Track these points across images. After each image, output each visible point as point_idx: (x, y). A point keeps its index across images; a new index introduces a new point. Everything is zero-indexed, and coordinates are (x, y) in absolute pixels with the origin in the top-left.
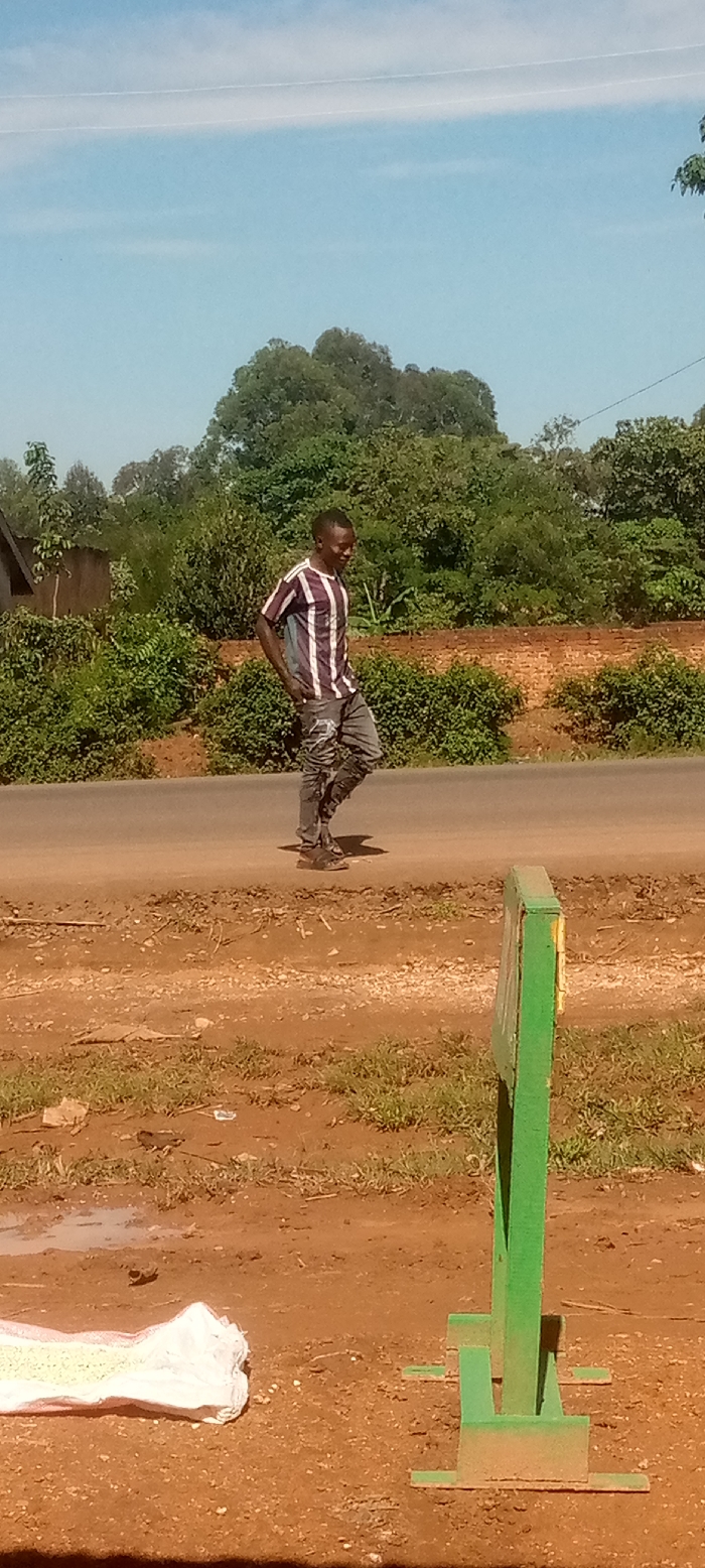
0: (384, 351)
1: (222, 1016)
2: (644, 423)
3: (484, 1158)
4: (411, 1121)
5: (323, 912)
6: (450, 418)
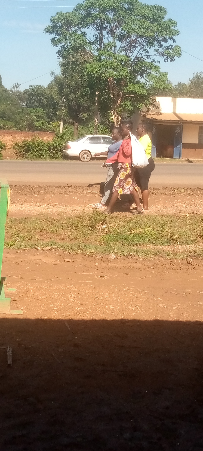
2: (36, 86)
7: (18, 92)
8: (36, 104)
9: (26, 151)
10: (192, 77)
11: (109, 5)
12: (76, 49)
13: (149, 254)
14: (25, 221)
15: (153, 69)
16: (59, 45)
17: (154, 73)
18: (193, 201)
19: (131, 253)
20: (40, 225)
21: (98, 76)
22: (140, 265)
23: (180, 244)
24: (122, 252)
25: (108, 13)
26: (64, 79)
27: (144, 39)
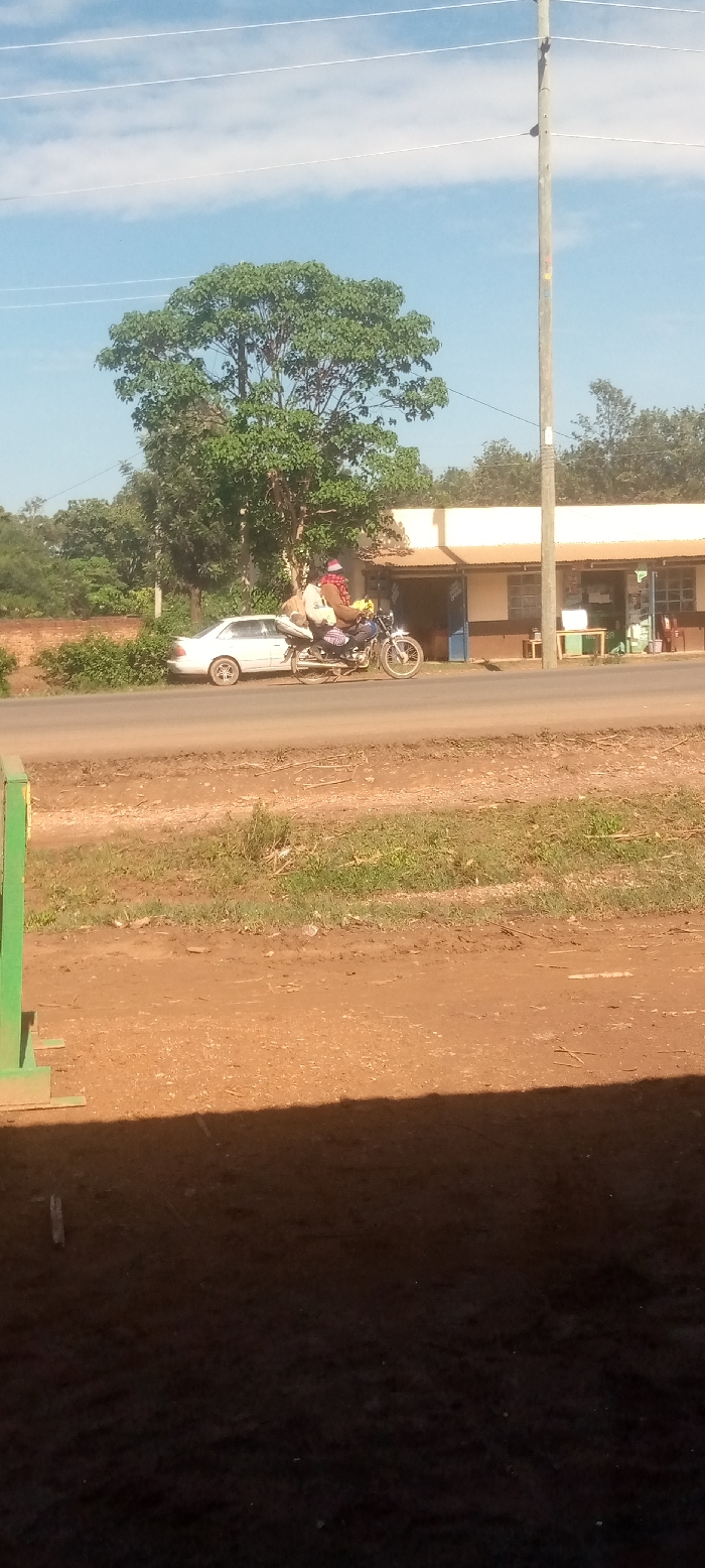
2: (84, 502)
7: (41, 519)
8: (89, 546)
9: (71, 670)
10: (480, 454)
11: (257, 289)
12: (181, 402)
13: (403, 917)
14: (77, 854)
16: (138, 397)
17: (382, 451)
18: (506, 769)
19: (357, 918)
20: (117, 860)
21: (241, 467)
22: (382, 946)
23: (482, 884)
24: (334, 918)
25: (255, 307)
26: (155, 480)
27: (350, 368)
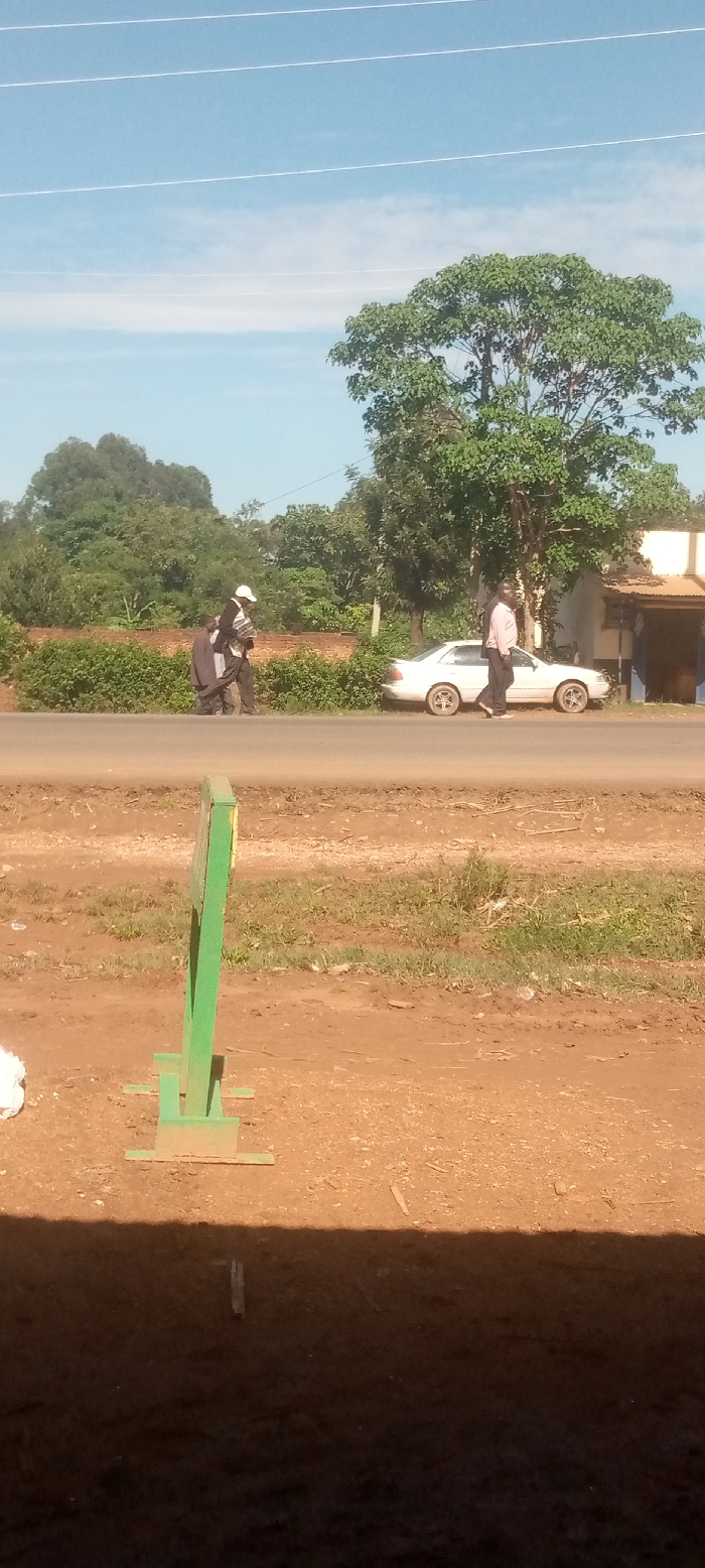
0: (142, 450)
1: (20, 865)
2: (304, 508)
3: (183, 958)
4: (138, 934)
5: (88, 802)
6: (183, 495)
7: (256, 524)
8: (306, 555)
9: (277, 688)
11: (509, 283)
12: (416, 405)
13: (631, 986)
14: (275, 888)
15: (635, 455)
16: (370, 396)
17: (637, 467)
19: (579, 983)
20: (317, 899)
21: (477, 477)
22: (606, 1018)
24: (552, 981)
25: (506, 303)
26: (381, 487)
27: (607, 372)
